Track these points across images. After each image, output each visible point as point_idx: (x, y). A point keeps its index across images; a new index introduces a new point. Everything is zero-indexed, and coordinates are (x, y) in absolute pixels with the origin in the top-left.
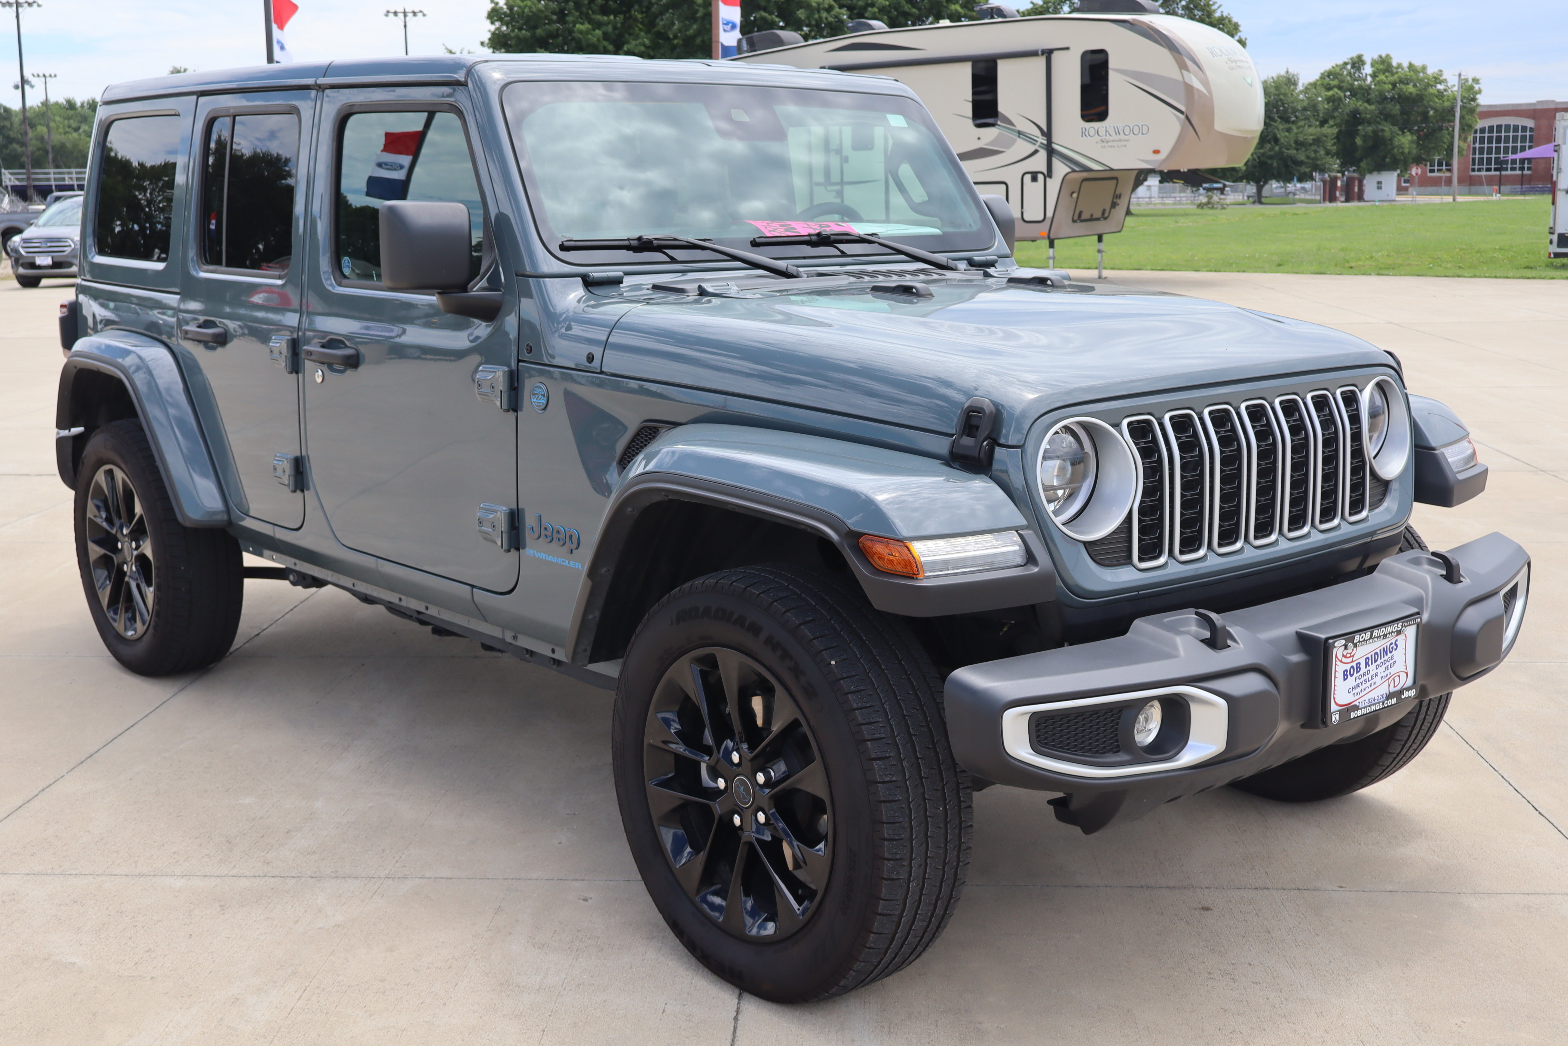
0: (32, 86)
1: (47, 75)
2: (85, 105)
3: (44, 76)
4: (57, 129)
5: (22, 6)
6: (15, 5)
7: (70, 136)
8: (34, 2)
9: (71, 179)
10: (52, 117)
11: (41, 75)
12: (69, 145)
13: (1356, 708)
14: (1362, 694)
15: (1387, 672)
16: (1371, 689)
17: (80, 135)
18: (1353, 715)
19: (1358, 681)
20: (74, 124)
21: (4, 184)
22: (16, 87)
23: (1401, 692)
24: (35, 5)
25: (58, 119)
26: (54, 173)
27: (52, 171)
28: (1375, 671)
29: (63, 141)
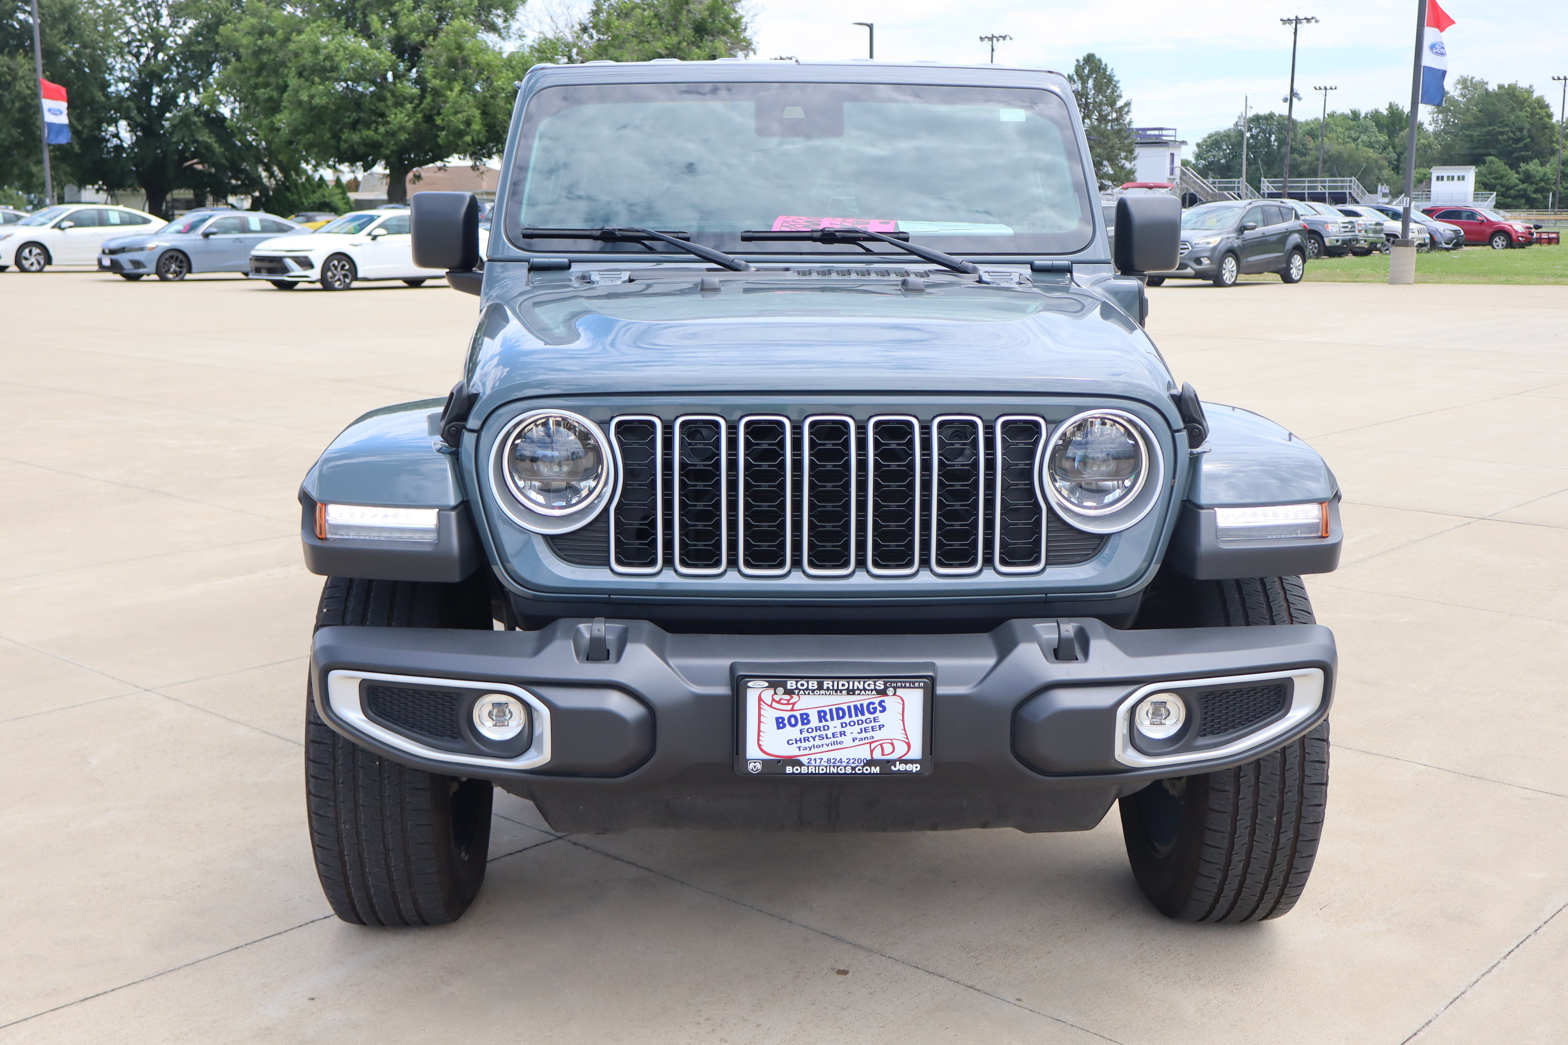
0: (1300, 99)
1: (1328, 87)
2: (1369, 116)
3: (1326, 89)
4: (1337, 140)
5: (1301, 23)
6: (1294, 22)
7: (1348, 146)
8: (1313, 18)
9: (1324, 187)
10: (1334, 127)
11: (1323, 88)
12: (1345, 155)
13: (798, 763)
14: (813, 751)
15: (864, 735)
16: (830, 748)
17: (1357, 145)
18: (789, 770)
19: (805, 734)
20: (1354, 134)
21: (1262, 191)
22: (1285, 100)
23: (893, 762)
24: (1313, 21)
25: (1339, 129)
26: (1329, 182)
27: (1327, 179)
28: (839, 729)
29: (1341, 150)
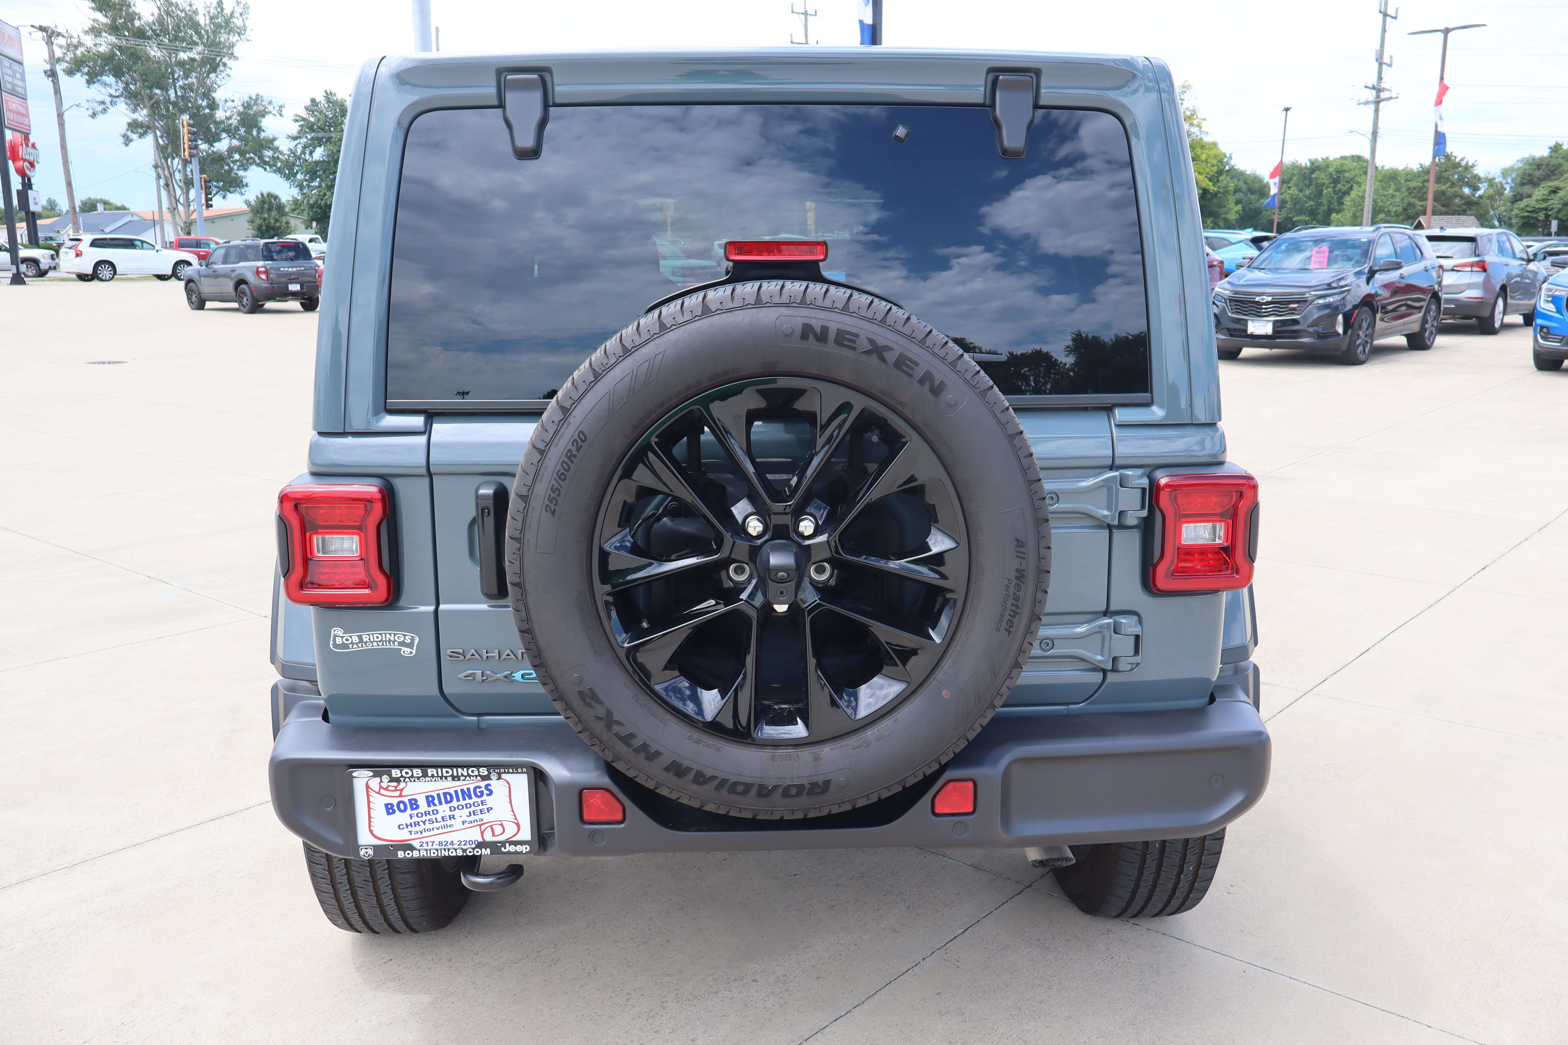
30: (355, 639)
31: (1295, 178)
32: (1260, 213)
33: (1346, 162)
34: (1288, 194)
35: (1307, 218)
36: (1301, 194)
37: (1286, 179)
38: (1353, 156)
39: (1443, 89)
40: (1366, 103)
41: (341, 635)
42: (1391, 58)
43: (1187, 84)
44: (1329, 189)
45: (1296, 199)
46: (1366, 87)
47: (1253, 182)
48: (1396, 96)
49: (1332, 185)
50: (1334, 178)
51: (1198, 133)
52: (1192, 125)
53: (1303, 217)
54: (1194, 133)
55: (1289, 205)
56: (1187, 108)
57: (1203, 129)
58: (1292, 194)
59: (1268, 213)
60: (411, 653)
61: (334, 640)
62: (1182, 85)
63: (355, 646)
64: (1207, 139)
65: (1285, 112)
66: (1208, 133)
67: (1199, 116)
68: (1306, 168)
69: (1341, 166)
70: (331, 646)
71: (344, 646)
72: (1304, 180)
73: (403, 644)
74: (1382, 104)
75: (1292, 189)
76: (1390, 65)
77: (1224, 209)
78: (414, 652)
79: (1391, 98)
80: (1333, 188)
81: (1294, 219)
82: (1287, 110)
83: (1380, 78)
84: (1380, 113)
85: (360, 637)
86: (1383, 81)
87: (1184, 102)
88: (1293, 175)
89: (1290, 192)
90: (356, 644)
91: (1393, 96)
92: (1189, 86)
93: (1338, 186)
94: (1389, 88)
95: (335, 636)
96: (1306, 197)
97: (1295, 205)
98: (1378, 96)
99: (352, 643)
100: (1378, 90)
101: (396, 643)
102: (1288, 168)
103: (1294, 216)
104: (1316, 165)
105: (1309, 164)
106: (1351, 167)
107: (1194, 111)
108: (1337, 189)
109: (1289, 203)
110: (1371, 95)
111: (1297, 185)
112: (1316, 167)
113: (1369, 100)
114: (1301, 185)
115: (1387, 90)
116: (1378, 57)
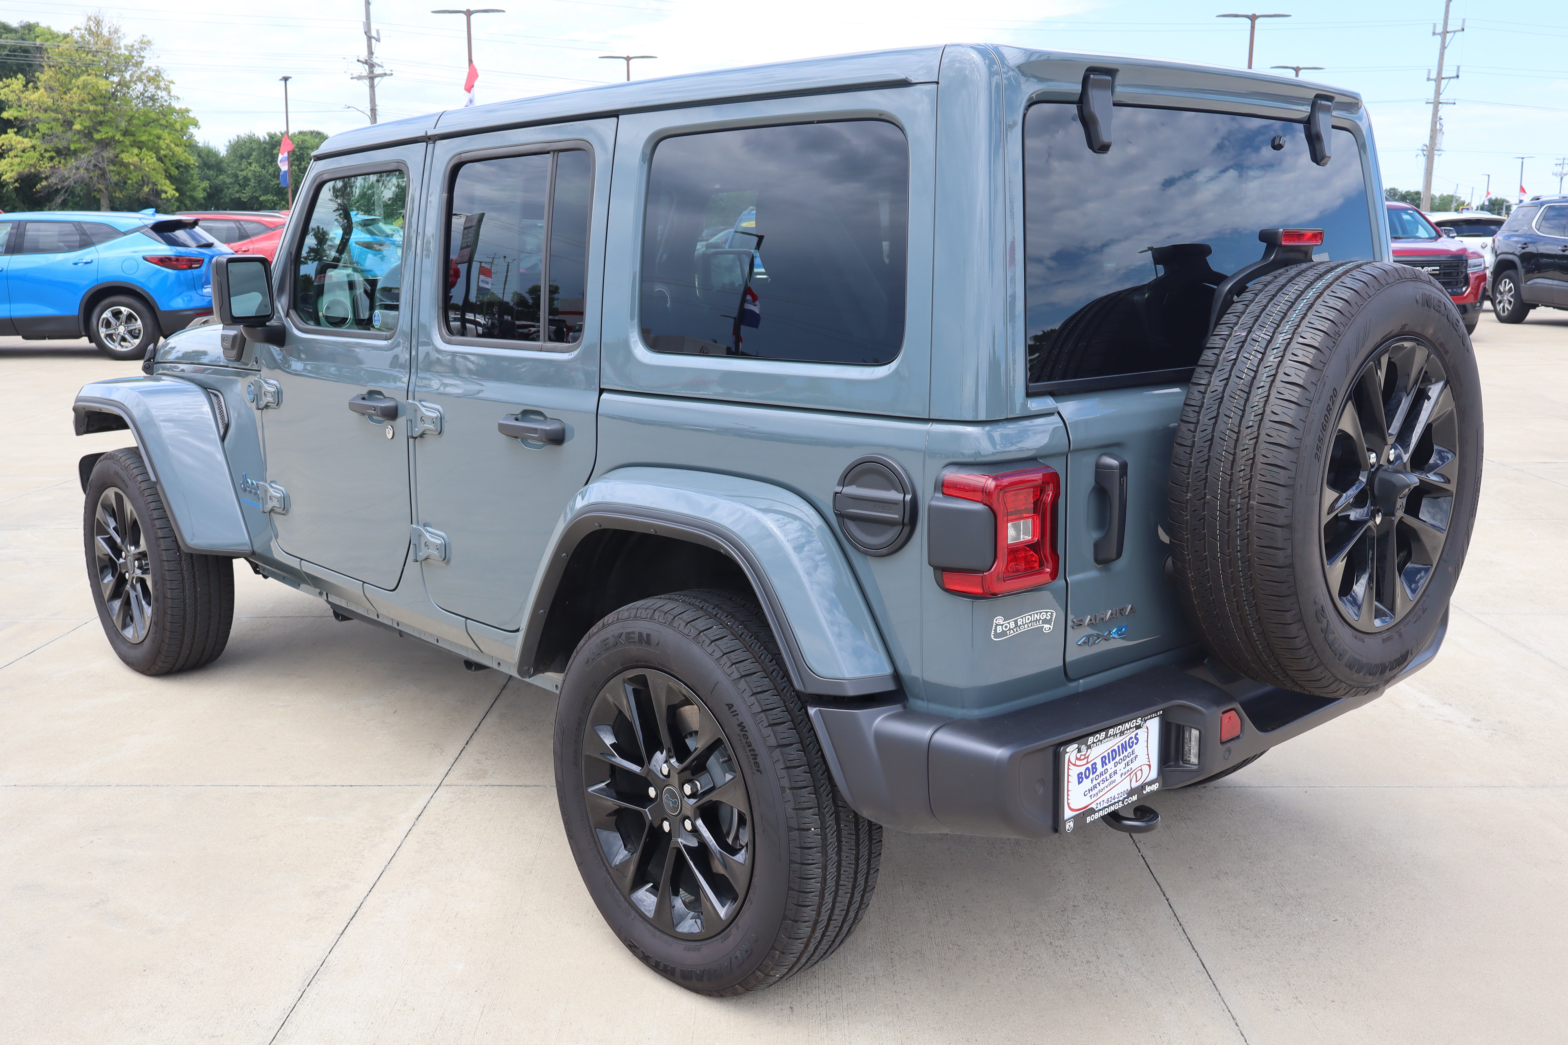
30: (1012, 625)
31: (254, 153)
32: (221, 191)
33: (306, 138)
34: (250, 170)
35: (275, 198)
36: (264, 172)
37: (244, 154)
38: (312, 133)
39: (473, 75)
40: (360, 78)
41: (1002, 623)
42: (378, 31)
43: (145, 39)
44: (294, 167)
45: (259, 176)
46: (358, 61)
47: (208, 156)
48: (390, 72)
49: (297, 163)
50: (297, 155)
51: (167, 98)
52: (158, 88)
53: (270, 197)
54: (162, 97)
55: (252, 183)
56: (150, 68)
57: (172, 93)
58: (254, 171)
59: (230, 191)
60: (1050, 628)
61: (996, 630)
62: (139, 40)
63: (1012, 632)
64: (177, 105)
65: (283, 82)
66: (178, 98)
67: (165, 78)
68: (265, 142)
69: (302, 142)
70: (992, 636)
71: (1004, 633)
72: (265, 156)
73: (1045, 621)
74: (377, 80)
75: (253, 165)
76: (378, 40)
77: (189, 186)
78: (1052, 627)
79: (385, 74)
80: (298, 166)
81: (261, 199)
82: (286, 79)
83: (371, 53)
84: (376, 89)
85: (1016, 622)
86: (375, 55)
87: (145, 59)
88: (252, 149)
89: (252, 168)
90: (1012, 629)
91: (388, 72)
92: (149, 42)
93: (303, 163)
94: (380, 63)
95: (997, 625)
96: (270, 175)
97: (260, 182)
98: (371, 72)
99: (1010, 629)
100: (372, 66)
101: (1041, 621)
102: (245, 142)
103: (260, 196)
104: (275, 139)
105: (267, 138)
106: (313, 144)
107: (158, 71)
108: (302, 167)
109: (253, 181)
110: (364, 70)
111: (258, 161)
112: (276, 142)
113: (363, 75)
114: (263, 162)
115: (379, 66)
116: (366, 30)
